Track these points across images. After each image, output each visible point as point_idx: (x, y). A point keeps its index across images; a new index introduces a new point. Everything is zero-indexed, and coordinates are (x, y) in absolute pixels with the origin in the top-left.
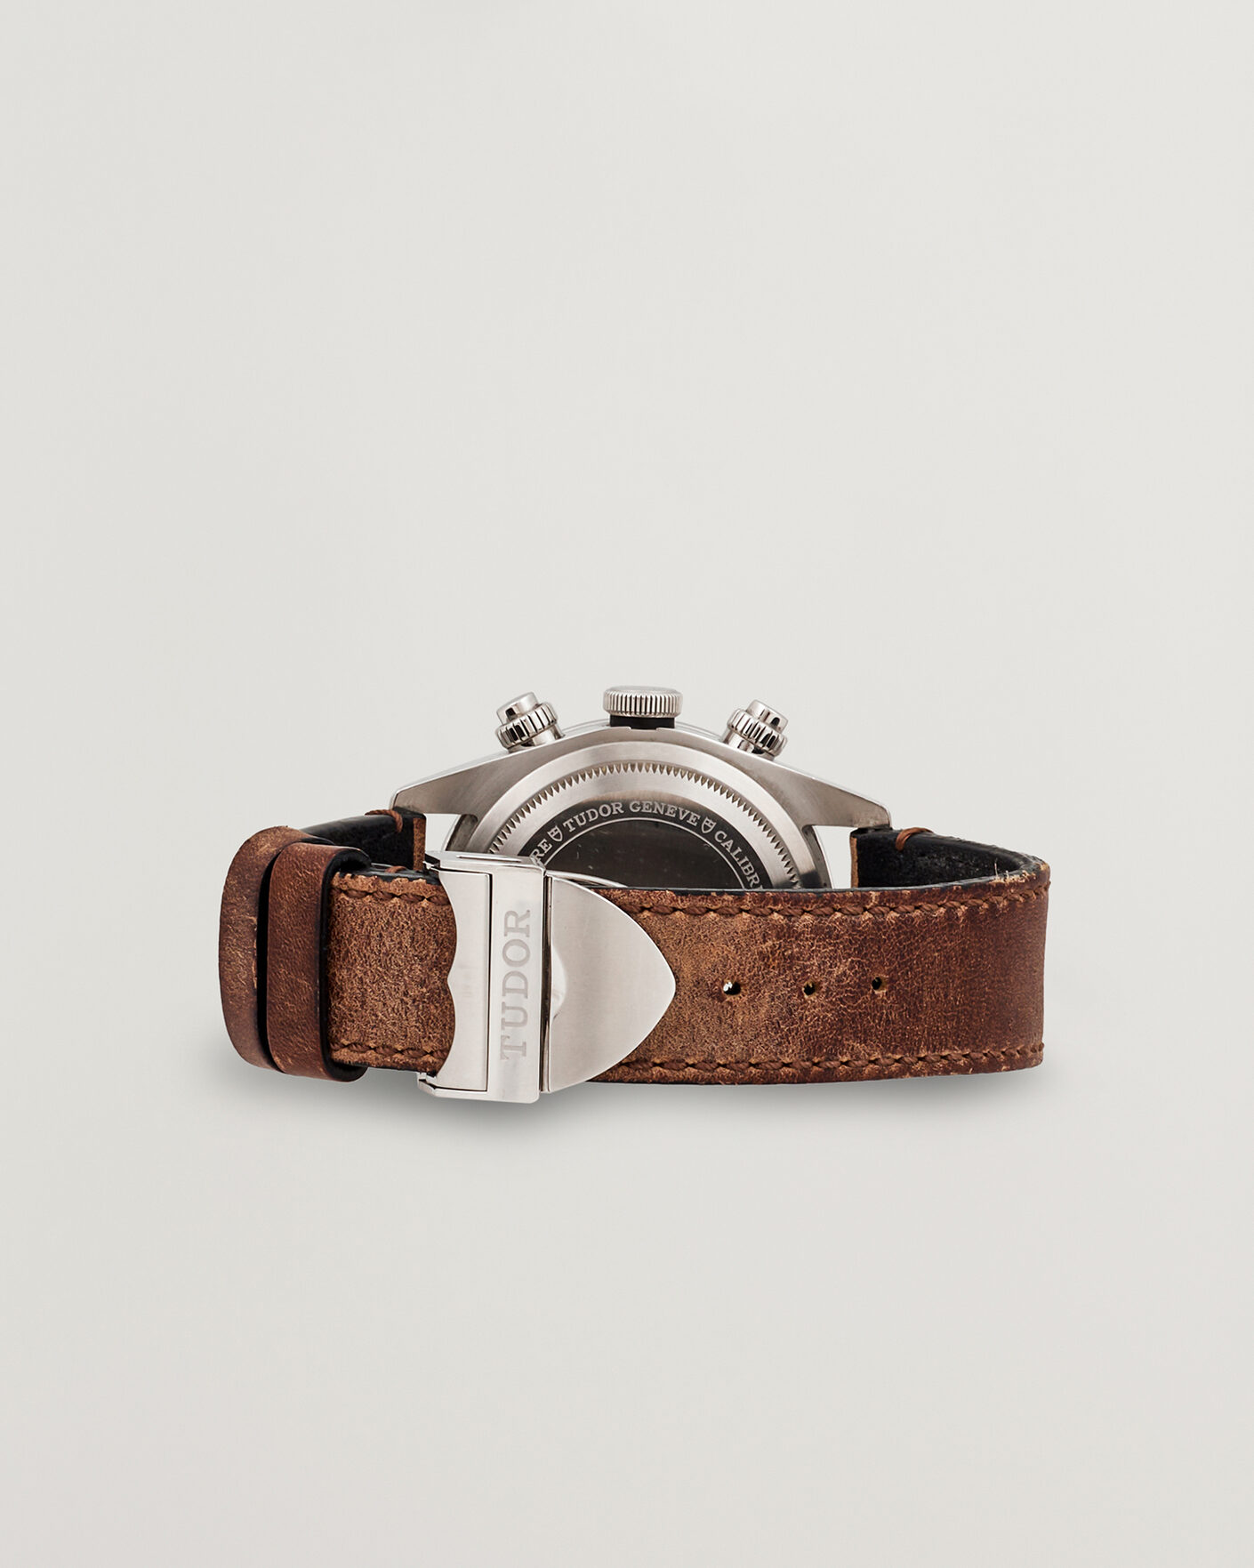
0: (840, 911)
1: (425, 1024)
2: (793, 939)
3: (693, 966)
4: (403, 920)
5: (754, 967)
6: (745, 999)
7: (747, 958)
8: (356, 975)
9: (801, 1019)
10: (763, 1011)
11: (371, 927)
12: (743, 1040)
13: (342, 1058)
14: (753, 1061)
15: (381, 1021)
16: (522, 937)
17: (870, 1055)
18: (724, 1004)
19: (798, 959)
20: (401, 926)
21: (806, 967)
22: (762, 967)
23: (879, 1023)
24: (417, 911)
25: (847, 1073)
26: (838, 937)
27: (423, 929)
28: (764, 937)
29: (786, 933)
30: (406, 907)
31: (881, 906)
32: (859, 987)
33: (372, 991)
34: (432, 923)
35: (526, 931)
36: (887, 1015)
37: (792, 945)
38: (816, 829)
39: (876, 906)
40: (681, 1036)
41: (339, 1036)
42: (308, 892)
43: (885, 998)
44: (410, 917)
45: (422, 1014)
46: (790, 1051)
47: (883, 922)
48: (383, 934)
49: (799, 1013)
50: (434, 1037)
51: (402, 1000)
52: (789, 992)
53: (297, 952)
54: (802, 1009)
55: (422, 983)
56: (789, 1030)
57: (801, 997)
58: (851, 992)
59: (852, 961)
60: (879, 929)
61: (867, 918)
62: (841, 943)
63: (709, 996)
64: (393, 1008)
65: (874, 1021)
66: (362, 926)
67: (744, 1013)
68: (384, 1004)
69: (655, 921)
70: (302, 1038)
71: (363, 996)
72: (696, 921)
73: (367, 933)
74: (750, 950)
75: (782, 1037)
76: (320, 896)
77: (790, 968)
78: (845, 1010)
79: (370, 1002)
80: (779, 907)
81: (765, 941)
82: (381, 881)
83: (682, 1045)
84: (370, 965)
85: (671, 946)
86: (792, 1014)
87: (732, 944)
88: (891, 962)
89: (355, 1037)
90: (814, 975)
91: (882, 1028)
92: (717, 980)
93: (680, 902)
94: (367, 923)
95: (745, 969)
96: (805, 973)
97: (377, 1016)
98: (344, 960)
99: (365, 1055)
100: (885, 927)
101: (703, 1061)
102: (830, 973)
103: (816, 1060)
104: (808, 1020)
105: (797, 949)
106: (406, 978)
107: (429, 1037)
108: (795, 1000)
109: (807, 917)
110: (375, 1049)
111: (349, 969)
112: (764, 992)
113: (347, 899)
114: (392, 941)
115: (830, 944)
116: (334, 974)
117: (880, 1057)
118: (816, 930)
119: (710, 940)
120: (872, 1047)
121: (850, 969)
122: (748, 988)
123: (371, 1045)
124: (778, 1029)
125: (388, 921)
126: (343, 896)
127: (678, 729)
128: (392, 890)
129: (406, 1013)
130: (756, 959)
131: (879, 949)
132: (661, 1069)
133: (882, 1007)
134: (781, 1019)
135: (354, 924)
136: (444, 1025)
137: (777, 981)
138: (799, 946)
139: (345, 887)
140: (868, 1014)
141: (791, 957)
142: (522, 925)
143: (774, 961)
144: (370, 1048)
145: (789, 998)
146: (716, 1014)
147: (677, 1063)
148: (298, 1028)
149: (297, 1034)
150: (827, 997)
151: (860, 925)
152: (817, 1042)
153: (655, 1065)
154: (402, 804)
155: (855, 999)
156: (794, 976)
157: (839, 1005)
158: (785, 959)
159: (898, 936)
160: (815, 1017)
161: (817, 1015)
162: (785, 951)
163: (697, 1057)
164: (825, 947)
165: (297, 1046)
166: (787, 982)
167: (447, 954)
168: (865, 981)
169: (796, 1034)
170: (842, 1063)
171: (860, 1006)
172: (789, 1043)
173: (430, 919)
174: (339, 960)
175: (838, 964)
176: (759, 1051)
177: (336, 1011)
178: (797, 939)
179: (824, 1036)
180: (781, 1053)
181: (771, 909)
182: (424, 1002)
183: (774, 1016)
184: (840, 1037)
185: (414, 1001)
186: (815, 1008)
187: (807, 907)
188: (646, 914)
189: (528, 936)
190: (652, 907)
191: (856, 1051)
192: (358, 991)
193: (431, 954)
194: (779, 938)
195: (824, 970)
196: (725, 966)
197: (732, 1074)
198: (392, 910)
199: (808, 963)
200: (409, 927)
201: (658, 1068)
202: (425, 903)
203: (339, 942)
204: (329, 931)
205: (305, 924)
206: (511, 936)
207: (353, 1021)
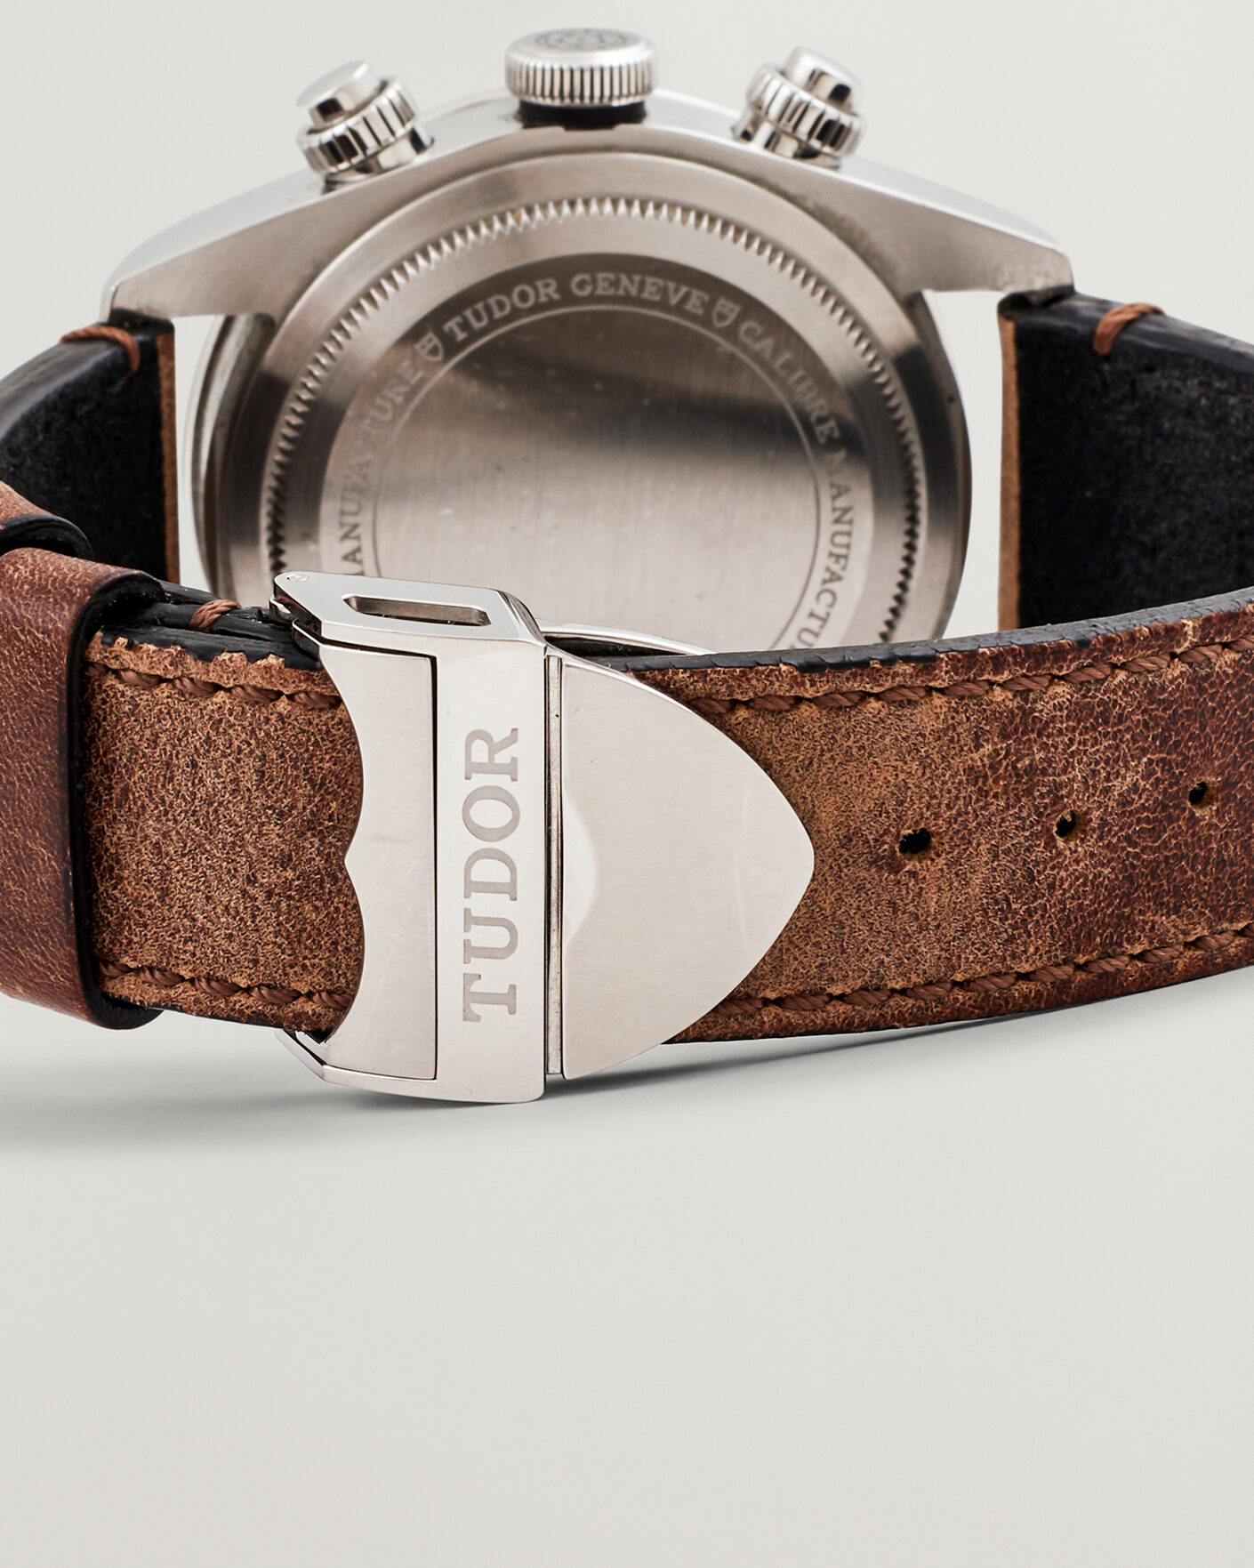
0: (1123, 666)
1: (295, 940)
2: (1033, 736)
3: (838, 809)
4: (238, 738)
5: (957, 798)
6: (941, 861)
7: (944, 783)
8: (146, 837)
9: (1052, 887)
10: (977, 880)
11: (174, 747)
12: (939, 941)
13: (125, 992)
14: (959, 977)
15: (202, 929)
16: (503, 781)
17: (1185, 933)
18: (902, 876)
19: (1044, 772)
20: (235, 747)
21: (1060, 786)
22: (974, 797)
23: (1204, 869)
24: (267, 720)
25: (1142, 975)
26: (1121, 719)
27: (282, 756)
28: (977, 737)
29: (1020, 725)
30: (243, 712)
31: (1206, 645)
32: (1165, 807)
33: (182, 870)
34: (300, 744)
35: (512, 770)
36: (1219, 852)
37: (1030, 748)
38: (933, 298)
39: (1195, 646)
40: (816, 945)
41: (116, 950)
42: (40, 676)
43: (1215, 820)
44: (253, 731)
45: (288, 921)
46: (1032, 950)
47: (1209, 676)
48: (200, 761)
49: (1047, 877)
50: (313, 965)
51: (244, 892)
52: (1027, 839)
53: (24, 791)
54: (1053, 868)
55: (285, 861)
56: (1028, 911)
57: (1051, 843)
58: (1147, 820)
59: (1150, 761)
60: (1202, 691)
61: (1177, 673)
62: (1128, 729)
63: (871, 864)
64: (227, 908)
65: (1193, 869)
66: (154, 742)
67: (940, 889)
68: (208, 898)
69: (759, 728)
70: (43, 955)
71: (163, 878)
72: (840, 720)
73: (164, 758)
74: (949, 767)
75: (1014, 927)
76: (64, 687)
77: (1029, 792)
78: (1137, 856)
79: (178, 893)
80: (1006, 676)
81: (978, 747)
82: (189, 659)
83: (819, 960)
84: (176, 821)
85: (793, 773)
86: (1033, 879)
87: (913, 760)
88: (1226, 750)
89: (151, 957)
90: (1076, 802)
91: (1209, 879)
92: (887, 832)
93: (808, 686)
94: (164, 739)
95: (940, 804)
96: (1057, 799)
97: (194, 920)
98: (120, 806)
99: (172, 993)
100: (1212, 685)
101: (862, 988)
102: (1107, 791)
103: (1081, 959)
104: (1066, 886)
105: (1042, 754)
106: (251, 849)
107: (304, 967)
108: (1040, 852)
109: (1062, 689)
110: (192, 981)
111: (130, 825)
112: (979, 845)
113: (121, 687)
114: (218, 776)
115: (1106, 735)
116: (101, 832)
117: (1206, 933)
118: (1078, 712)
119: (870, 755)
120: (1190, 917)
121: (1146, 777)
122: (946, 839)
123: (182, 973)
124: (1004, 915)
125: (209, 738)
126: (111, 681)
127: (653, 124)
128: (213, 678)
129: (254, 916)
130: (961, 782)
131: (1202, 729)
132: (779, 1011)
133: (1209, 839)
134: (1012, 891)
135: (137, 737)
136: (335, 943)
137: (1003, 820)
138: (1044, 747)
139: (115, 665)
140: (1183, 857)
141: (1030, 771)
142: (502, 758)
143: (996, 782)
144: (182, 979)
145: (1027, 850)
146: (886, 897)
147: (813, 995)
148: (33, 936)
149: (31, 946)
150: (1101, 838)
151: (1163, 689)
152: (1083, 925)
153: (766, 1002)
154: (128, 303)
155: (1155, 833)
156: (1037, 808)
157: (1124, 849)
158: (1018, 775)
159: (1239, 697)
160: (1077, 879)
161: (1081, 875)
162: (1018, 760)
163: (850, 982)
164: (1096, 742)
165: (32, 967)
166: (1024, 820)
167: (334, 805)
168: (1175, 796)
169: (1043, 916)
170: (1132, 957)
171: (1165, 844)
172: (1029, 936)
173: (296, 736)
174: (110, 806)
175: (1123, 771)
176: (971, 958)
177: (109, 902)
178: (1040, 735)
179: (1096, 912)
180: (1014, 956)
181: (988, 681)
182: (290, 898)
183: (998, 889)
184: (1127, 910)
185: (270, 894)
186: (1077, 862)
187: (1060, 669)
188: (742, 713)
189: (514, 780)
190: (751, 700)
191: (1159, 930)
192: (153, 869)
193: (300, 805)
194: (1004, 736)
195: (1094, 786)
196: (901, 803)
197: (919, 1008)
198: (217, 716)
199: (1064, 778)
200: (252, 752)
201: (773, 1010)
202: (283, 706)
203: (108, 770)
204: (85, 747)
205: (37, 737)
206: (480, 780)
207: (145, 926)
